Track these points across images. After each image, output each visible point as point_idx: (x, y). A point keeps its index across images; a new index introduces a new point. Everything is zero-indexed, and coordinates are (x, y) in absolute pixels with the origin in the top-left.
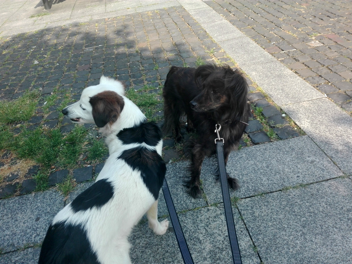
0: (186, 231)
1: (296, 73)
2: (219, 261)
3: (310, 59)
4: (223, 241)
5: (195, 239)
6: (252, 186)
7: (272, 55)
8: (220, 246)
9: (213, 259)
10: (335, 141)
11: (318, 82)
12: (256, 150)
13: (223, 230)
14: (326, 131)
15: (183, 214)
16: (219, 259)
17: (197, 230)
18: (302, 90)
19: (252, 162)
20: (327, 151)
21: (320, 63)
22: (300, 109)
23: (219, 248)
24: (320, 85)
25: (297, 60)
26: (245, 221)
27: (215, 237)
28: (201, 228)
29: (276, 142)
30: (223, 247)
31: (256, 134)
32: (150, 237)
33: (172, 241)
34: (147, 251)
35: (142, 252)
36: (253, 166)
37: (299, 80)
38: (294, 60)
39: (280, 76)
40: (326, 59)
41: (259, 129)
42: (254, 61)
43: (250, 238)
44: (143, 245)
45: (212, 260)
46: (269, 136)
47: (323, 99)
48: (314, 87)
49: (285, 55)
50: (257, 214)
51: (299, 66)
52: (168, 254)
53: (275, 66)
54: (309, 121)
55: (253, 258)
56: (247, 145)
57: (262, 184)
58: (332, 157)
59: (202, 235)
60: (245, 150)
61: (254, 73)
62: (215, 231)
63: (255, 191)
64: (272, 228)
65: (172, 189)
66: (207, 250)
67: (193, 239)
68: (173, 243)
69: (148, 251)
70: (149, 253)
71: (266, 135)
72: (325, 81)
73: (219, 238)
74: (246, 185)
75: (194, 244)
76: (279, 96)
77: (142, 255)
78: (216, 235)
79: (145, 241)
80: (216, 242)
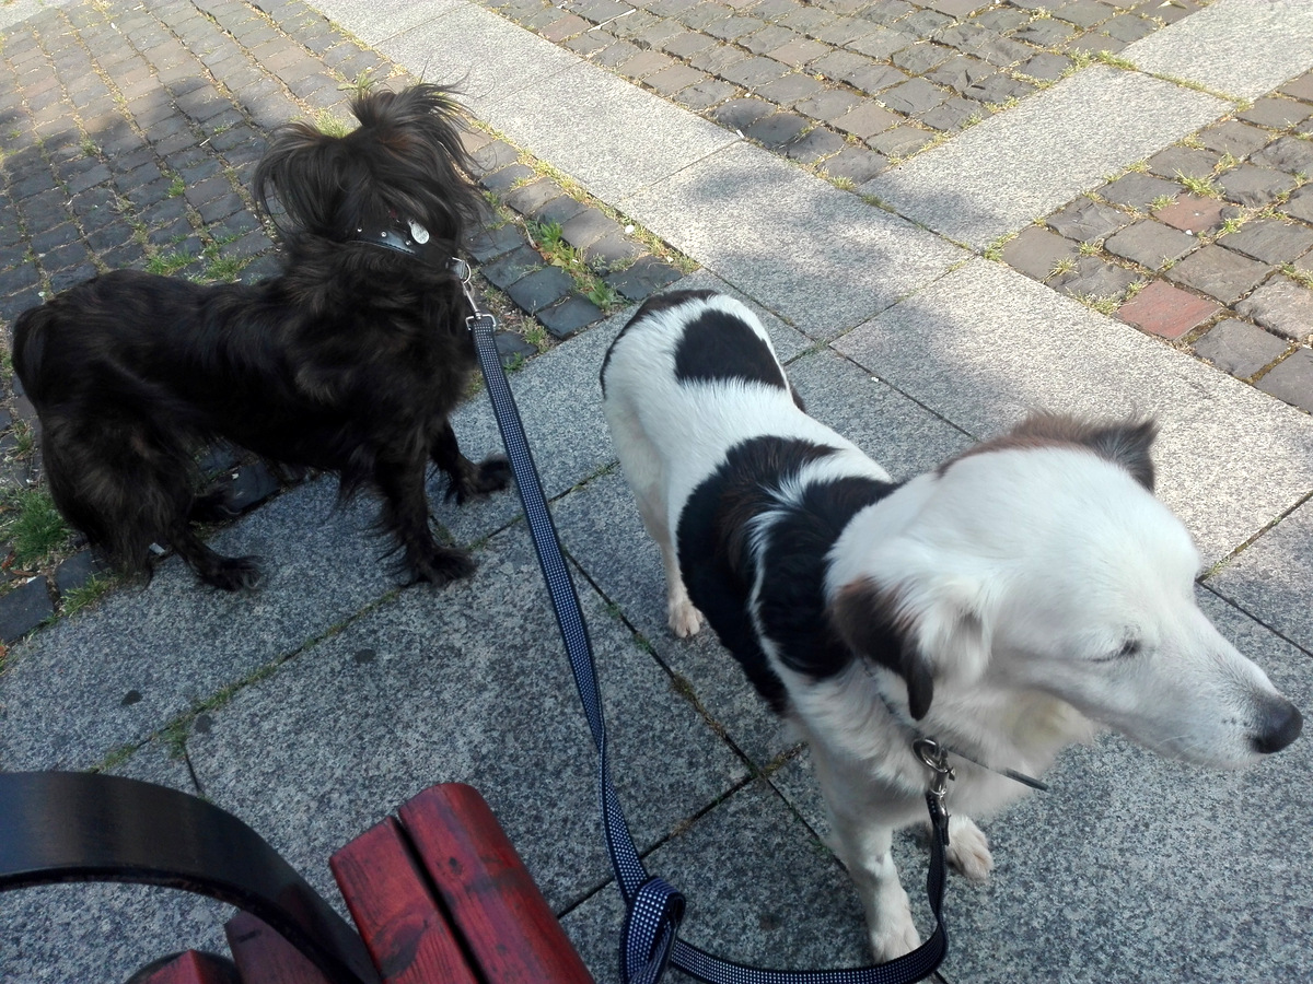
0: (408, 643)
1: (645, 86)
2: (522, 678)
3: (683, 30)
4: (521, 627)
5: (440, 653)
6: (575, 457)
7: (565, 47)
8: (518, 641)
9: (505, 678)
10: (781, 259)
11: (713, 98)
12: (569, 354)
13: (517, 599)
14: (754, 240)
15: (389, 605)
16: (522, 671)
17: (440, 627)
18: (670, 138)
19: (563, 393)
20: (762, 296)
21: (711, 36)
22: (673, 197)
23: (514, 647)
24: (719, 106)
25: (643, 45)
26: (574, 554)
27: (498, 625)
28: (452, 619)
29: (620, 314)
30: (526, 639)
31: (558, 310)
32: (302, 700)
33: (373, 685)
34: (303, 737)
35: (289, 746)
36: (569, 403)
37: (657, 106)
38: (635, 46)
39: (598, 111)
40: (729, 20)
41: (563, 293)
42: (511, 82)
43: (593, 591)
44: (288, 728)
45: (502, 683)
46: (597, 302)
47: (734, 145)
48: (704, 117)
49: (604, 36)
50: (601, 525)
51: (652, 63)
52: (369, 721)
53: (578, 80)
54: (701, 225)
55: (611, 633)
56: (538, 351)
57: (601, 442)
58: (778, 307)
59: (458, 635)
60: (537, 365)
61: (518, 121)
62: (493, 611)
63: (585, 466)
64: (649, 543)
65: (337, 551)
66: (483, 663)
67: (436, 653)
68: (377, 686)
69: (309, 737)
70: (312, 741)
71: (589, 302)
72: (733, 88)
73: (509, 623)
74: (556, 462)
75: (442, 666)
76: (606, 174)
77: (292, 755)
78: (497, 620)
79: (290, 715)
80: (504, 636)
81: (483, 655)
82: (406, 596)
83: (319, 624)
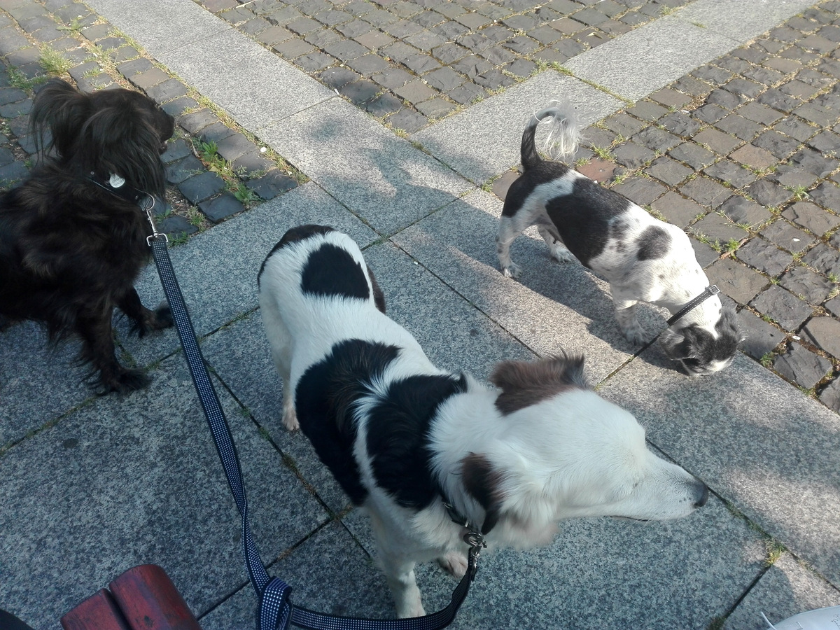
0: (101, 434)
1: (275, 51)
2: (181, 458)
3: (300, 15)
4: (182, 423)
5: (124, 442)
6: (223, 307)
7: (220, 17)
8: (179, 433)
9: (169, 458)
10: (361, 179)
11: (320, 65)
12: (220, 234)
13: (179, 404)
14: (344, 165)
15: (89, 407)
16: (182, 454)
17: (125, 423)
18: (291, 89)
19: (215, 261)
20: (349, 203)
21: (319, 21)
22: (293, 130)
23: (176, 437)
24: (323, 70)
25: (274, 22)
26: (220, 374)
27: (166, 422)
28: (134, 417)
29: (255, 208)
30: (185, 432)
31: (214, 202)
32: (24, 474)
33: (76, 463)
34: (25, 500)
35: (15, 506)
36: (219, 268)
37: (282, 66)
38: (268, 22)
39: (243, 65)
40: (330, 12)
41: (217, 191)
42: (182, 37)
43: (232, 399)
44: (14, 494)
45: (167, 462)
46: (241, 199)
47: (333, 99)
48: (313, 77)
49: (247, 13)
50: (239, 354)
51: (278, 35)
52: (73, 488)
53: (229, 42)
54: (311, 152)
55: (243, 427)
56: (198, 230)
57: (240, 296)
58: (359, 211)
59: (137, 429)
60: (198, 240)
61: (187, 66)
62: (163, 412)
63: (229, 313)
64: (271, 367)
65: (51, 368)
66: (154, 448)
67: (121, 441)
68: (79, 464)
69: (30, 500)
70: (32, 503)
71: (234, 198)
72: (332, 60)
73: (173, 421)
74: (209, 309)
75: (125, 451)
76: (248, 110)
77: (17, 512)
78: (166, 418)
79: (16, 485)
80: (169, 430)
81: (155, 442)
82: (101, 401)
83: (38, 420)
